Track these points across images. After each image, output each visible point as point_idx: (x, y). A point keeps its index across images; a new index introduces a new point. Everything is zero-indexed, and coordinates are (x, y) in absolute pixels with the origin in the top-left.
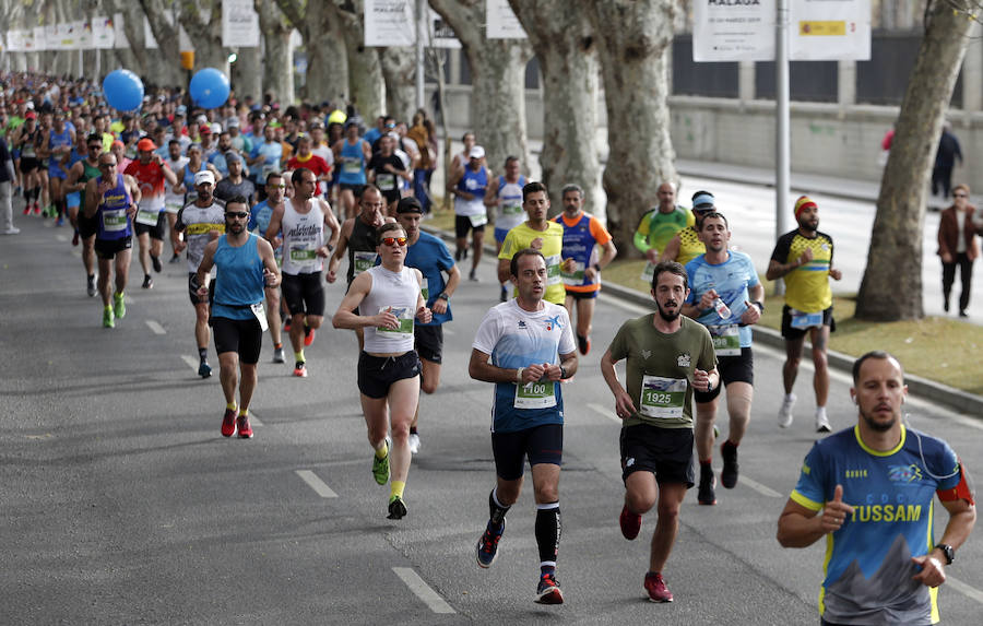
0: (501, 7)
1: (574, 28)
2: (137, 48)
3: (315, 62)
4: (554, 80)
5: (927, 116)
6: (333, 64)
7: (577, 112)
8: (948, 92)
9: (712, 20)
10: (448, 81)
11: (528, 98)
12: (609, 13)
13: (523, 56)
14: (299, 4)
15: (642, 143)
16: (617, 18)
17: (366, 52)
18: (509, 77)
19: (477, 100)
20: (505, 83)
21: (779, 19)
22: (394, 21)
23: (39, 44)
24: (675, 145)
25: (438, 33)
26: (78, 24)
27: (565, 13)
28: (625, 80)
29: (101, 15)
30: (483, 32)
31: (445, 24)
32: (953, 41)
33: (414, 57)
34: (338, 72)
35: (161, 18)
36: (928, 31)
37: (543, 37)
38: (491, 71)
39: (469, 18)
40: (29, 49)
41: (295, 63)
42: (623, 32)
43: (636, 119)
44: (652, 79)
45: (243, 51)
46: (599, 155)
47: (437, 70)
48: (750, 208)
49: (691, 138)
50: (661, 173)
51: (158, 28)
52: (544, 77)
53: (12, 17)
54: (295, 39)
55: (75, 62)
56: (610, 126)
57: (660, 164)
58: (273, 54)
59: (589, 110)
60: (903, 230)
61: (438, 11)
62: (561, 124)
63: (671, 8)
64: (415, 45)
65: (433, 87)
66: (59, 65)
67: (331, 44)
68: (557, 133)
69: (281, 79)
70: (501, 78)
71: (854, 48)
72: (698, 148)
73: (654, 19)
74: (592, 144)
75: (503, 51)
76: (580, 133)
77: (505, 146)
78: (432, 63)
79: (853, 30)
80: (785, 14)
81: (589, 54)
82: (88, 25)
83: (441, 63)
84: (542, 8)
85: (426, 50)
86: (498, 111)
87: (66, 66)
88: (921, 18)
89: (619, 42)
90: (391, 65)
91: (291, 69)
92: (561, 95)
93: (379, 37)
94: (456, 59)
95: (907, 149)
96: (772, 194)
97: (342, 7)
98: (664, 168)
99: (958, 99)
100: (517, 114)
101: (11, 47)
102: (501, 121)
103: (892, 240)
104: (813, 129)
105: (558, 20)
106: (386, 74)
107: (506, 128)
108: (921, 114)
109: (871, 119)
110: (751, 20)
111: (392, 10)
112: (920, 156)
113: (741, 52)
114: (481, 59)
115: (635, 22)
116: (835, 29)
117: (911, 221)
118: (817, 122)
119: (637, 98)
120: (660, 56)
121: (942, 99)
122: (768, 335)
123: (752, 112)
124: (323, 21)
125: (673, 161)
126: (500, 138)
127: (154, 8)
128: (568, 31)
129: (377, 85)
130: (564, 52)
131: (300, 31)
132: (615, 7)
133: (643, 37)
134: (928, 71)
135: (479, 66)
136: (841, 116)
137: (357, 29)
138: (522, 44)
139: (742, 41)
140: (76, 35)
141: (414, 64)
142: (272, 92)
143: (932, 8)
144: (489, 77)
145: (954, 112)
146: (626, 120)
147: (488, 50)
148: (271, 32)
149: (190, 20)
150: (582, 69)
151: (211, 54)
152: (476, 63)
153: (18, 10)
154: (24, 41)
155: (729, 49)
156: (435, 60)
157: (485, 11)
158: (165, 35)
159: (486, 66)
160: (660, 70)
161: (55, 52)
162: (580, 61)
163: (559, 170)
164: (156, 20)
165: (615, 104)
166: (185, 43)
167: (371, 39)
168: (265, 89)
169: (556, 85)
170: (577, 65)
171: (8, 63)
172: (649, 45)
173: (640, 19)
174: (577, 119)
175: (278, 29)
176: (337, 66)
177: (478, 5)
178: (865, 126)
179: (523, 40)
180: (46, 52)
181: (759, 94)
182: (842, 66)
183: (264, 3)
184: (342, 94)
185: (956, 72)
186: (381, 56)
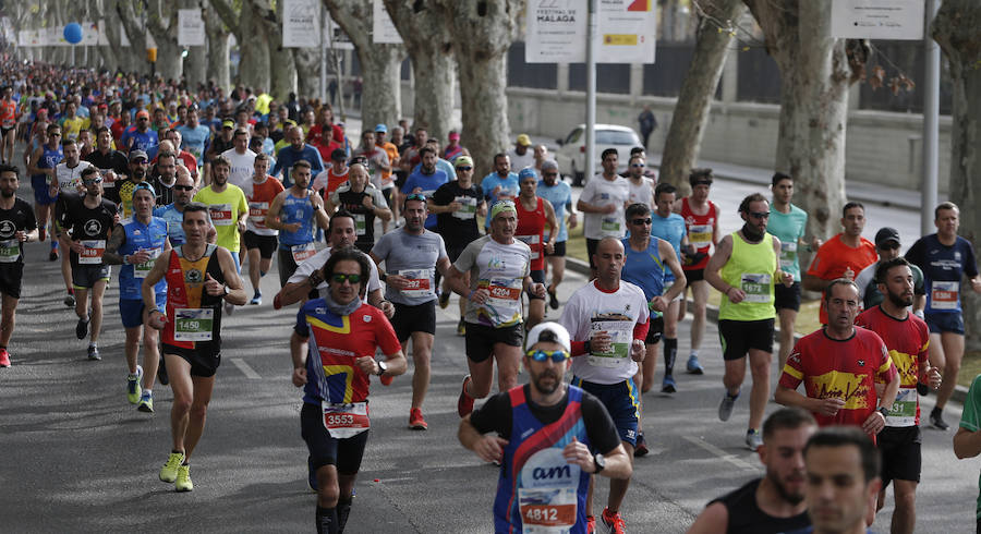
0: (383, 20)
1: (438, 36)
2: (115, 45)
3: (246, 58)
4: (423, 74)
5: (698, 105)
6: (259, 59)
7: (439, 98)
8: (713, 89)
9: (540, 33)
10: (343, 73)
11: (402, 86)
12: (464, 26)
13: (400, 56)
14: (235, 16)
15: (487, 121)
16: (469, 29)
17: (283, 51)
18: (389, 72)
20: (386, 76)
21: (589, 32)
22: (304, 29)
23: (43, 41)
24: (511, 123)
25: (337, 38)
27: (432, 25)
28: (475, 75)
29: (88, 20)
30: (371, 37)
31: (342, 32)
32: (717, 51)
33: (319, 55)
34: (263, 61)
35: (133, 22)
36: (700, 41)
37: (415, 43)
38: (376, 67)
39: (360, 28)
40: (35, 45)
41: (231, 58)
42: (474, 40)
43: (483, 104)
44: (495, 75)
45: (192, 49)
47: (336, 65)
49: (521, 118)
50: (500, 143)
51: (130, 31)
52: (415, 71)
53: (23, 21)
54: (231, 40)
55: (68, 55)
56: (463, 108)
57: (500, 137)
58: (214, 52)
59: (448, 97)
61: (338, 22)
62: (426, 107)
63: (510, 22)
64: (320, 46)
66: (57, 58)
67: (258, 44)
68: (424, 112)
69: (221, 69)
70: (383, 72)
71: (642, 54)
72: (526, 125)
73: (497, 31)
74: (449, 121)
75: (385, 52)
76: (441, 114)
78: (332, 60)
79: (642, 41)
80: (593, 29)
81: (448, 55)
83: (339, 60)
84: (415, 22)
85: (328, 50)
86: (381, 97)
87: (62, 58)
88: (692, 33)
89: (471, 47)
90: (302, 61)
91: (229, 62)
92: (427, 85)
93: (293, 41)
94: (349, 57)
95: (682, 129)
97: (266, 18)
99: (719, 95)
100: (393, 98)
101: (21, 43)
102: (383, 103)
104: (611, 112)
105: (426, 30)
106: (298, 67)
107: (386, 109)
108: (693, 104)
110: (569, 33)
111: (304, 21)
112: (692, 135)
113: (561, 56)
114: (368, 58)
115: (483, 32)
116: (630, 40)
118: (614, 108)
119: (484, 89)
120: (501, 57)
121: (708, 93)
122: (579, 265)
123: (567, 100)
124: (252, 28)
125: (509, 135)
126: (381, 116)
127: (128, 16)
128: (433, 39)
129: (291, 76)
130: (430, 53)
131: (235, 35)
132: (468, 22)
133: (488, 44)
134: (699, 73)
135: (368, 63)
136: (632, 103)
137: (277, 33)
138: (399, 47)
139: (561, 48)
141: (319, 61)
142: (213, 79)
143: (702, 27)
144: (374, 71)
145: (717, 103)
146: (475, 103)
147: (375, 52)
148: (213, 35)
149: (153, 26)
150: (443, 66)
151: (169, 50)
152: (365, 60)
153: (28, 16)
154: (32, 39)
155: (552, 54)
156: (335, 57)
157: (372, 23)
158: (136, 36)
159: (373, 63)
160: (500, 68)
161: (54, 47)
162: (442, 61)
164: (129, 25)
165: (467, 93)
166: (151, 43)
167: (288, 40)
168: (208, 77)
169: (424, 78)
170: (439, 63)
171: (20, 55)
172: (493, 50)
173: (487, 31)
174: (439, 103)
175: (219, 33)
177: (368, 18)
179: (400, 44)
180: (48, 47)
181: (572, 87)
182: (633, 67)
183: (209, 13)
184: (265, 82)
185: (719, 73)
186: (295, 55)
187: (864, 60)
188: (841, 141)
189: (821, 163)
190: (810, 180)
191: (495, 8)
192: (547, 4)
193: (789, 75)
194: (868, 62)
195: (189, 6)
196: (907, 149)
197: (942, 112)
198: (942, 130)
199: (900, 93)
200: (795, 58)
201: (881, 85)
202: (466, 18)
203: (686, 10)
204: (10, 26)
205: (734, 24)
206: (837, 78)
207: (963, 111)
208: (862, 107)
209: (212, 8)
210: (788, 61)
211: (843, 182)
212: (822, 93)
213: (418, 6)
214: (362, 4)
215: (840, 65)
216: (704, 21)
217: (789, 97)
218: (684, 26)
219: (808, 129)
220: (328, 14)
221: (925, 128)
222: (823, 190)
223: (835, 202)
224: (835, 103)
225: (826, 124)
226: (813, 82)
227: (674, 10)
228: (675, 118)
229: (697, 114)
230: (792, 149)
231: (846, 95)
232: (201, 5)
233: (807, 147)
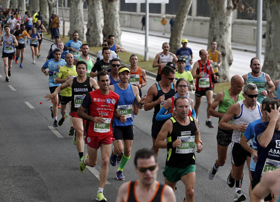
4: (91, 7)
5: (182, 17)
7: (96, 15)
8: (188, 11)
10: (64, 6)
11: (84, 11)
13: (83, 1)
15: (112, 23)
18: (79, 5)
19: (71, 11)
24: (120, 23)
28: (108, 7)
38: (75, 4)
43: (111, 17)
44: (115, 7)
46: (101, 26)
47: (61, 4)
48: (139, 39)
49: (124, 22)
50: (117, 30)
52: (88, 6)
56: (104, 18)
57: (117, 28)
59: (99, 14)
60: (176, 45)
65: (61, 8)
68: (91, 20)
69: (23, 5)
70: (77, 6)
72: (126, 24)
74: (100, 22)
76: (97, 20)
77: (78, 22)
78: (60, 2)
83: (63, 2)
86: (77, 14)
90: (50, 2)
91: (25, 3)
92: (92, 10)
95: (177, 25)
96: (144, 36)
99: (190, 14)
100: (81, 15)
102: (77, 16)
103: (173, 48)
104: (155, 20)
106: (49, 4)
108: (181, 17)
112: (181, 27)
113: (137, 0)
114: (72, 1)
117: (178, 43)
118: (156, 18)
119: (111, 12)
121: (186, 13)
123: (140, 16)
125: (120, 27)
126: (77, 21)
129: (46, 7)
134: (183, 6)
135: (72, 3)
141: (56, 2)
144: (74, 5)
145: (189, 17)
146: (108, 17)
159: (74, 2)
160: (117, 5)
163: (92, 29)
165: (106, 13)
168: (18, 7)
169: (91, 8)
170: (96, 3)
174: (96, 16)
176: (36, 2)
181: (141, 11)
182: (162, 5)
184: (38, 9)
185: (190, 6)
187: (238, 2)
188: (230, 29)
189: (223, 37)
190: (220, 42)
193: (213, 7)
194: (239, 3)
196: (253, 32)
197: (264, 20)
198: (263, 26)
199: (250, 13)
200: (215, 2)
201: (243, 11)
206: (229, 8)
207: (270, 19)
208: (238, 18)
210: (212, 3)
211: (230, 43)
212: (223, 13)
215: (229, 4)
217: (212, 15)
219: (219, 25)
221: (257, 25)
222: (224, 45)
223: (228, 49)
224: (228, 17)
225: (225, 23)
226: (220, 9)
230: (213, 32)
231: (232, 14)
233: (218, 31)
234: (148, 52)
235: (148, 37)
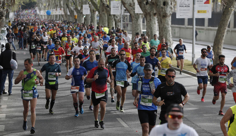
0: (138, 7)
1: (152, 11)
2: (66, 14)
3: (101, 18)
4: (148, 22)
5: (223, 29)
6: (104, 18)
7: (153, 28)
9: (180, 10)
10: (127, 21)
11: (143, 25)
12: (159, 8)
13: (142, 17)
14: (98, 6)
15: (166, 34)
16: (161, 9)
17: (111, 16)
18: (139, 21)
19: (133, 25)
20: (139, 22)
21: (193, 10)
22: (116, 10)
24: (172, 35)
25: (125, 12)
26: (54, 10)
27: (151, 8)
28: (162, 22)
29: (59, 8)
30: (134, 12)
31: (127, 10)
32: (229, 15)
33: (120, 17)
34: (105, 19)
35: (71, 8)
36: (223, 13)
37: (146, 13)
38: (136, 20)
39: (131, 9)
40: (45, 14)
41: (97, 18)
42: (162, 12)
43: (165, 29)
44: (168, 21)
45: (87, 15)
47: (125, 20)
49: (175, 33)
50: (169, 40)
51: (70, 11)
52: (146, 21)
53: (41, 8)
54: (97, 13)
55: (54, 17)
56: (159, 31)
57: (169, 38)
58: (93, 16)
59: (155, 28)
60: (218, 52)
61: (126, 8)
63: (172, 7)
64: (121, 14)
65: (124, 22)
66: (50, 18)
67: (104, 14)
68: (149, 32)
69: (94, 21)
71: (208, 15)
72: (176, 35)
73: (168, 10)
75: (138, 15)
78: (124, 18)
79: (208, 12)
80: (195, 9)
81: (155, 16)
82: (56, 10)
84: (146, 7)
85: (123, 15)
86: (137, 28)
87: (52, 18)
88: (221, 10)
89: (161, 14)
90: (116, 18)
91: (96, 19)
92: (149, 25)
93: (114, 13)
94: (128, 17)
95: (219, 36)
96: (191, 45)
97: (106, 7)
98: (170, 39)
99: (229, 27)
101: (41, 14)
102: (138, 29)
104: (200, 32)
105: (149, 10)
106: (115, 20)
107: (139, 31)
108: (222, 29)
109: (211, 30)
110: (188, 10)
111: (116, 7)
112: (222, 37)
113: (186, 16)
114: (134, 17)
115: (165, 10)
116: (204, 12)
117: (220, 50)
118: (200, 30)
119: (165, 25)
120: (169, 17)
121: (226, 26)
122: (191, 73)
123: (187, 28)
124: (103, 9)
125: (172, 38)
127: (69, 7)
128: (151, 12)
129: (113, 22)
130: (150, 16)
131: (98, 11)
132: (161, 7)
133: (166, 13)
134: (224, 20)
135: (133, 19)
136: (205, 29)
137: (109, 11)
139: (186, 14)
140: (54, 12)
141: (120, 18)
142: (92, 24)
143: (225, 8)
144: (135, 21)
146: (162, 29)
147: (135, 16)
148: (92, 11)
149: (76, 9)
150: (154, 19)
151: (80, 16)
153: (43, 7)
154: (44, 13)
155: (183, 16)
156: (125, 17)
157: (135, 8)
158: (72, 12)
160: (169, 19)
162: (154, 18)
164: (70, 9)
165: (160, 27)
166: (75, 13)
167: (112, 13)
168: (91, 23)
169: (149, 23)
170: (153, 19)
171: (41, 17)
172: (167, 15)
174: (153, 29)
175: (94, 11)
177: (134, 6)
178: (210, 31)
179: (142, 13)
181: (189, 25)
182: (205, 19)
183: (91, 6)
184: (106, 24)
185: (229, 21)
186: (114, 16)
191: (168, 3)
192: (182, 2)
195: (85, 4)
202: (160, 6)
203: (220, 3)
204: (38, 9)
205: (233, 7)
209: (92, 4)
213: (147, 3)
214: (132, 3)
216: (225, 6)
218: (219, 8)
220: (123, 5)
227: (217, 3)
228: (217, 33)
229: (223, 32)
232: (89, 3)
234: (194, 57)
235: (195, 45)
